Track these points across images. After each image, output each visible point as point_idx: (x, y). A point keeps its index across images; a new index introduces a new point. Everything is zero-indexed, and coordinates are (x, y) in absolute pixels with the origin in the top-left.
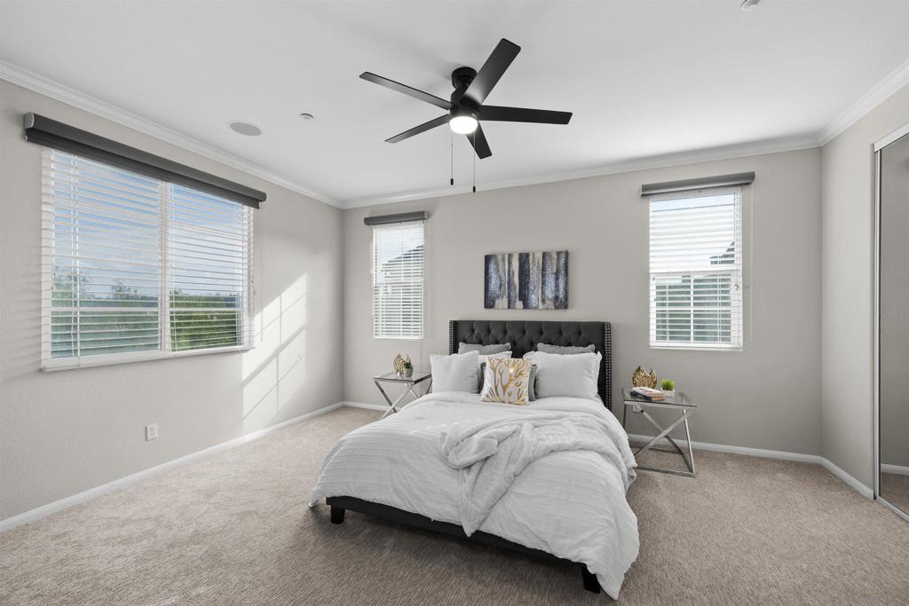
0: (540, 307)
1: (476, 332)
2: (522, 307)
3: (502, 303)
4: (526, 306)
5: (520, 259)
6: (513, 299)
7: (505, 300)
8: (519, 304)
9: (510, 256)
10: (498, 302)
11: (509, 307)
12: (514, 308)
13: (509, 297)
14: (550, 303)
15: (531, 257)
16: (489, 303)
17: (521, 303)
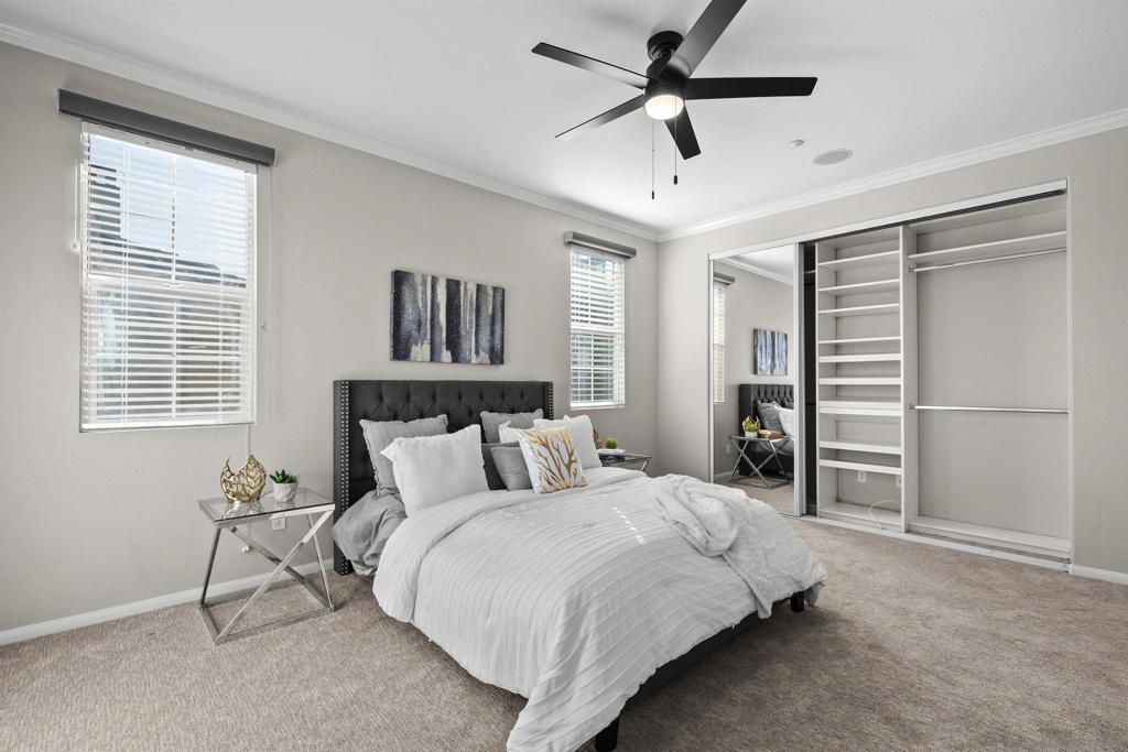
0: (473, 361)
1: (386, 399)
2: (450, 360)
3: (421, 351)
4: (456, 359)
5: (448, 288)
6: (437, 346)
7: (427, 347)
8: (446, 355)
9: (434, 280)
10: (415, 350)
11: (432, 360)
12: (439, 362)
13: (432, 342)
14: (485, 356)
15: (462, 288)
16: (400, 351)
17: (449, 353)
